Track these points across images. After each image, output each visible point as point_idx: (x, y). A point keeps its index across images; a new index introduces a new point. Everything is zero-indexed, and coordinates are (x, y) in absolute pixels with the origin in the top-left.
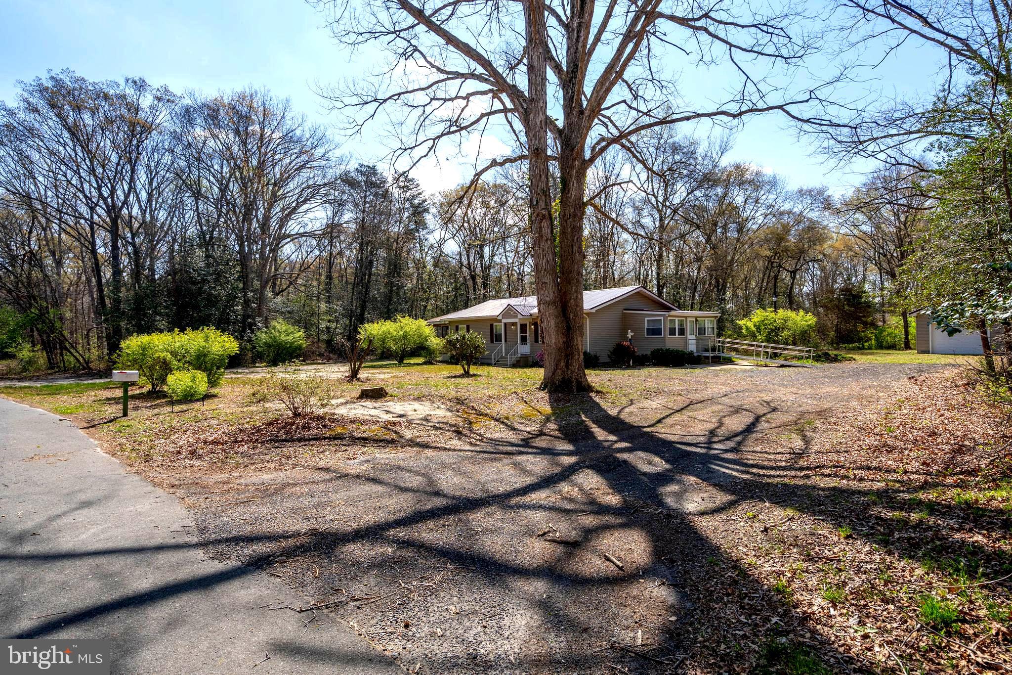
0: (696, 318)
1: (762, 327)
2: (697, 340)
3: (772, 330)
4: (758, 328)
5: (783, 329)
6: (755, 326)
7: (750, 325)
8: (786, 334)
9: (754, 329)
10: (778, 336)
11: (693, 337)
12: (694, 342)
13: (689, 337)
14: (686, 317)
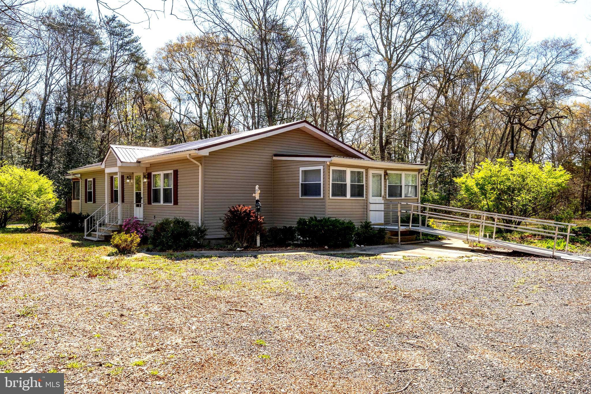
0: (386, 170)
1: (488, 187)
2: (387, 205)
3: (503, 192)
4: (482, 188)
5: (520, 190)
6: (477, 184)
7: (471, 183)
8: (523, 198)
9: (476, 190)
10: (512, 200)
11: (380, 200)
12: (382, 207)
13: (372, 199)
14: (367, 168)
